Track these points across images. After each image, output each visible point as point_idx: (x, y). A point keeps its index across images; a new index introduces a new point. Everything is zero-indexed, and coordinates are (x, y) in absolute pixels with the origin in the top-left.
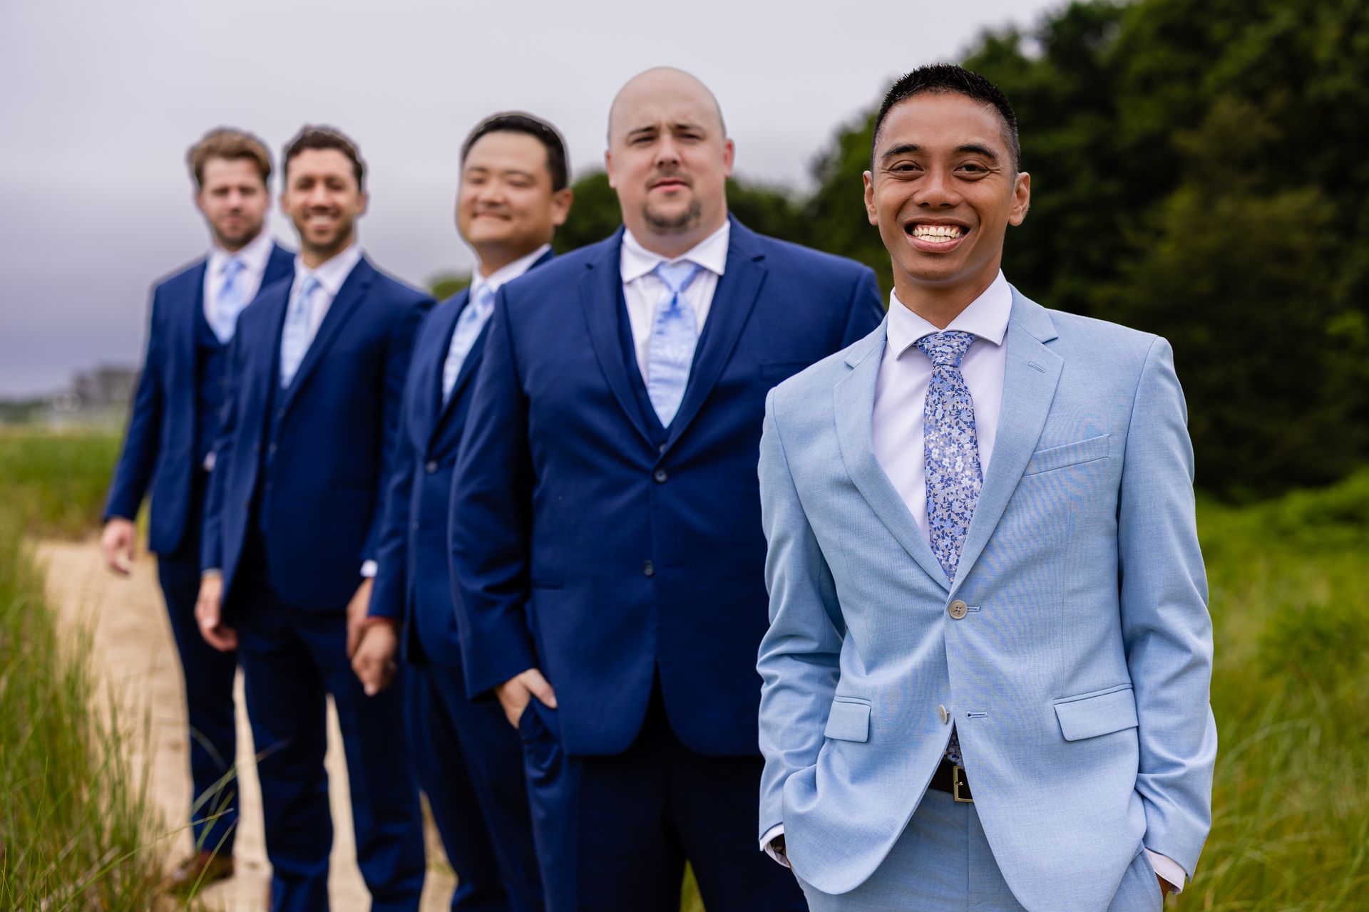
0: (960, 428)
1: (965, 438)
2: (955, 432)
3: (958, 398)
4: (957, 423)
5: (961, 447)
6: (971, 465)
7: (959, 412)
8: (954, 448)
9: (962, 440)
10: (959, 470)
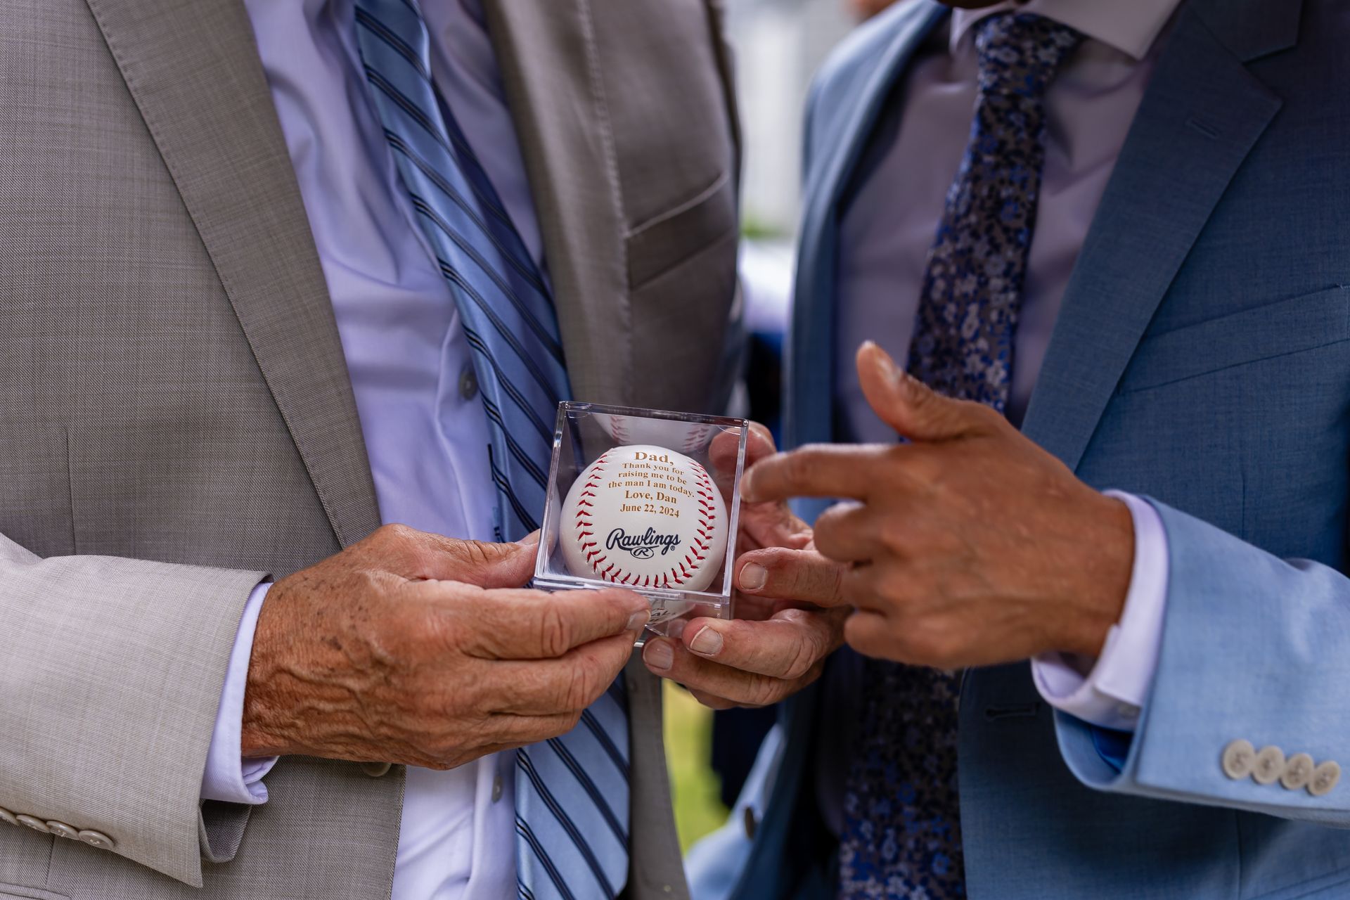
0: (992, 241)
1: (995, 265)
2: (981, 249)
3: (1004, 173)
4: (989, 229)
5: (983, 283)
6: (992, 326)
7: (1000, 204)
8: (968, 286)
9: (989, 270)
10: (967, 333)
